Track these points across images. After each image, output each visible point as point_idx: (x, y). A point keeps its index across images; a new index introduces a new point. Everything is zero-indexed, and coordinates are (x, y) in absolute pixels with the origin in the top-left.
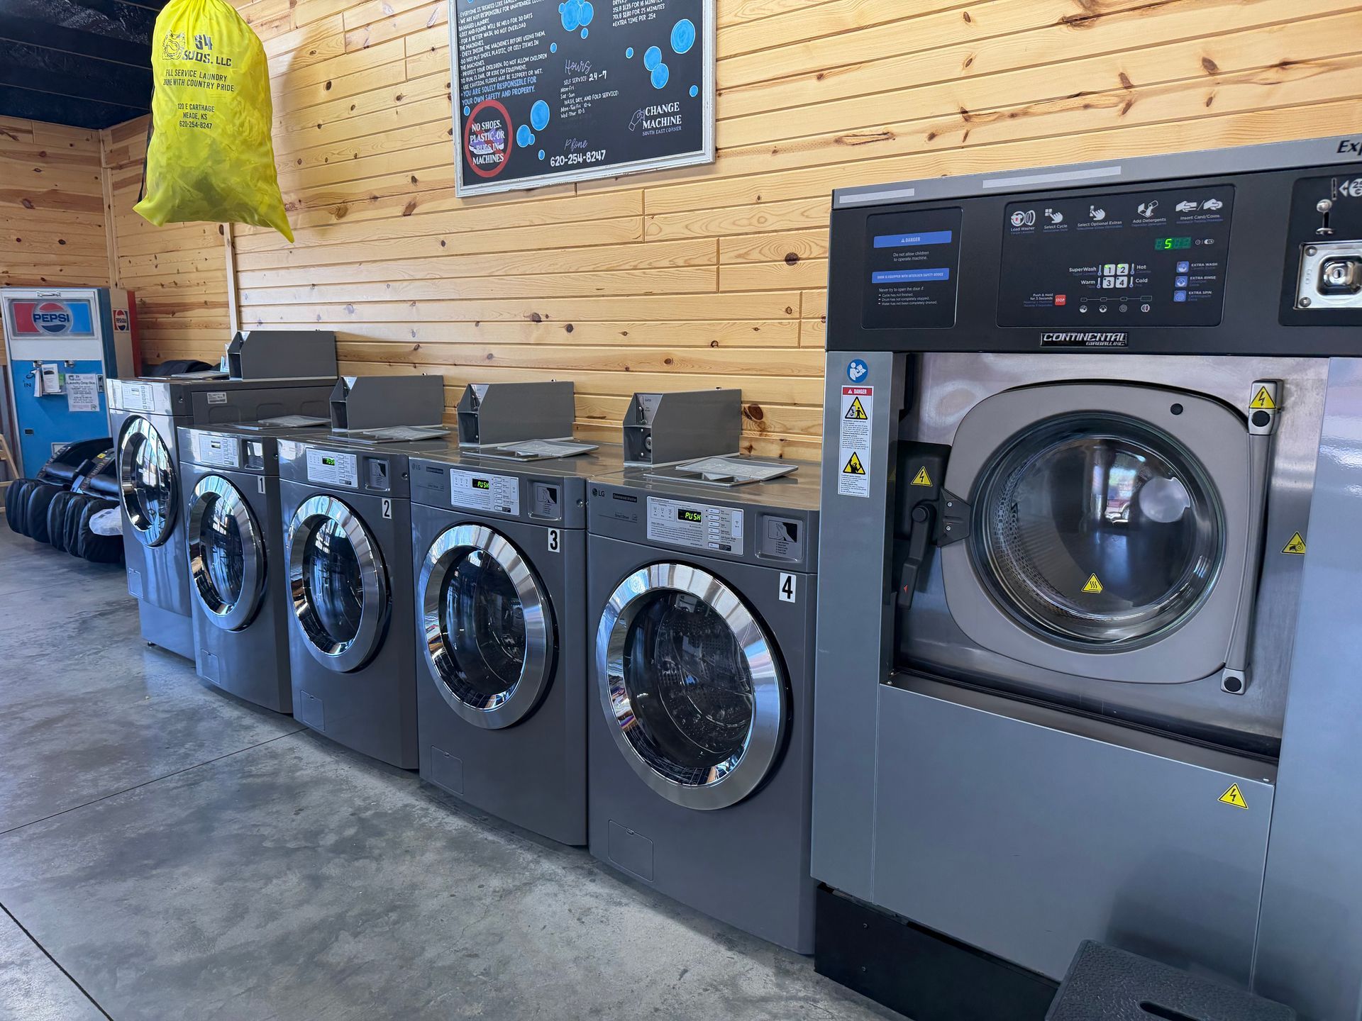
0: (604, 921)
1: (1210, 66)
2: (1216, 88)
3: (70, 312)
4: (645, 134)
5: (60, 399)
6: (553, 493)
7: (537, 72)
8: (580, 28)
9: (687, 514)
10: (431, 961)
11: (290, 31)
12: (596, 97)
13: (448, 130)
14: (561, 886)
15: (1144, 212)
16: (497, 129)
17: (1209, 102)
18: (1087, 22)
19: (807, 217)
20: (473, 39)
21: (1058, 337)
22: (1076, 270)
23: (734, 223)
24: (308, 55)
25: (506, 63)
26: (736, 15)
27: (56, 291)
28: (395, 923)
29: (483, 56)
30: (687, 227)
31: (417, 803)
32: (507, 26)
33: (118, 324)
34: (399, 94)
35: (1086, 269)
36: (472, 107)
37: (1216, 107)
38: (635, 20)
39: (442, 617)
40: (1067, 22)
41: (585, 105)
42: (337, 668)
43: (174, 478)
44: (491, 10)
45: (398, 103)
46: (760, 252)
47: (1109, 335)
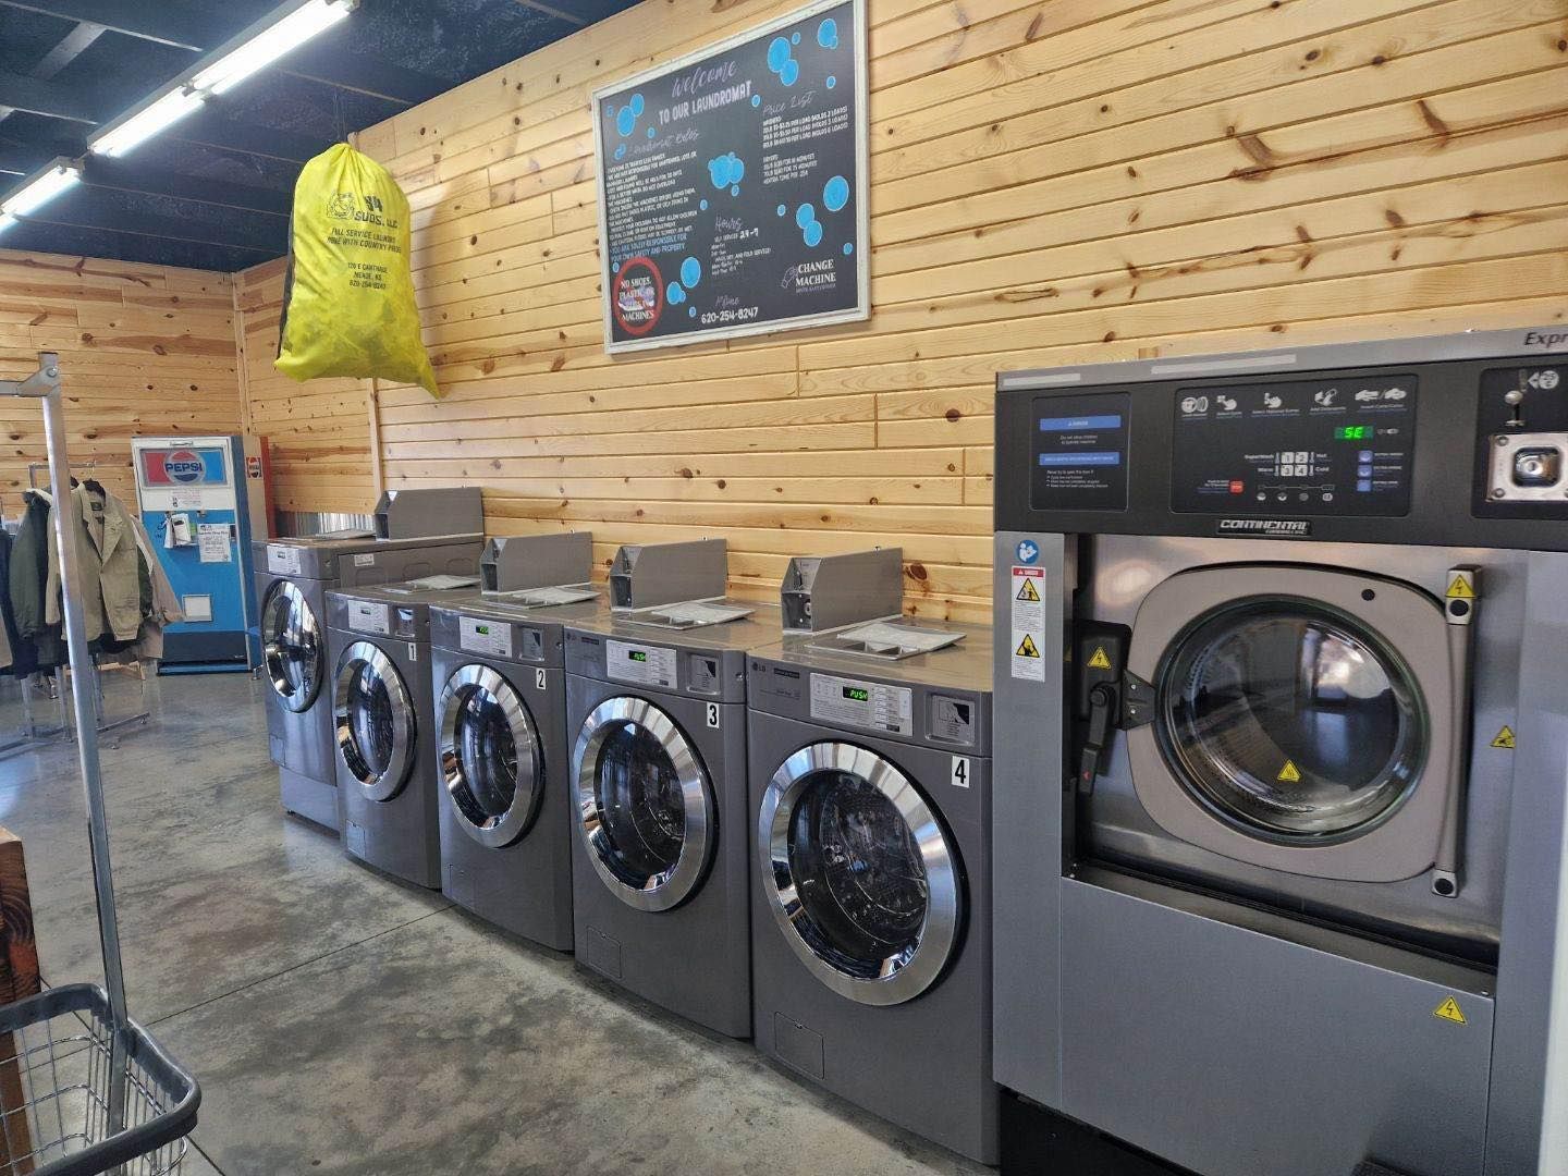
0: (773, 1122)
1: (1394, 219)
2: (1403, 242)
3: (202, 461)
4: (798, 291)
5: (191, 550)
6: (711, 667)
7: (687, 229)
8: (731, 185)
9: (853, 693)
10: (595, 1166)
11: (436, 185)
12: (748, 254)
13: (597, 285)
14: (726, 1083)
15: (1321, 400)
16: (647, 286)
17: (1395, 255)
18: (1261, 175)
19: (968, 373)
20: (622, 195)
21: (1235, 524)
22: (1252, 457)
23: (892, 379)
24: (453, 209)
25: (655, 220)
26: (890, 172)
27: (188, 440)
28: (557, 1122)
29: (632, 213)
30: (842, 383)
31: (572, 988)
32: (656, 183)
33: (252, 471)
34: (545, 250)
35: (1262, 457)
36: (621, 264)
37: (1403, 261)
38: (786, 177)
39: (598, 792)
40: (1239, 176)
41: (737, 263)
42: (491, 843)
43: (320, 642)
44: (639, 166)
45: (546, 259)
46: (920, 408)
47: (1290, 523)
